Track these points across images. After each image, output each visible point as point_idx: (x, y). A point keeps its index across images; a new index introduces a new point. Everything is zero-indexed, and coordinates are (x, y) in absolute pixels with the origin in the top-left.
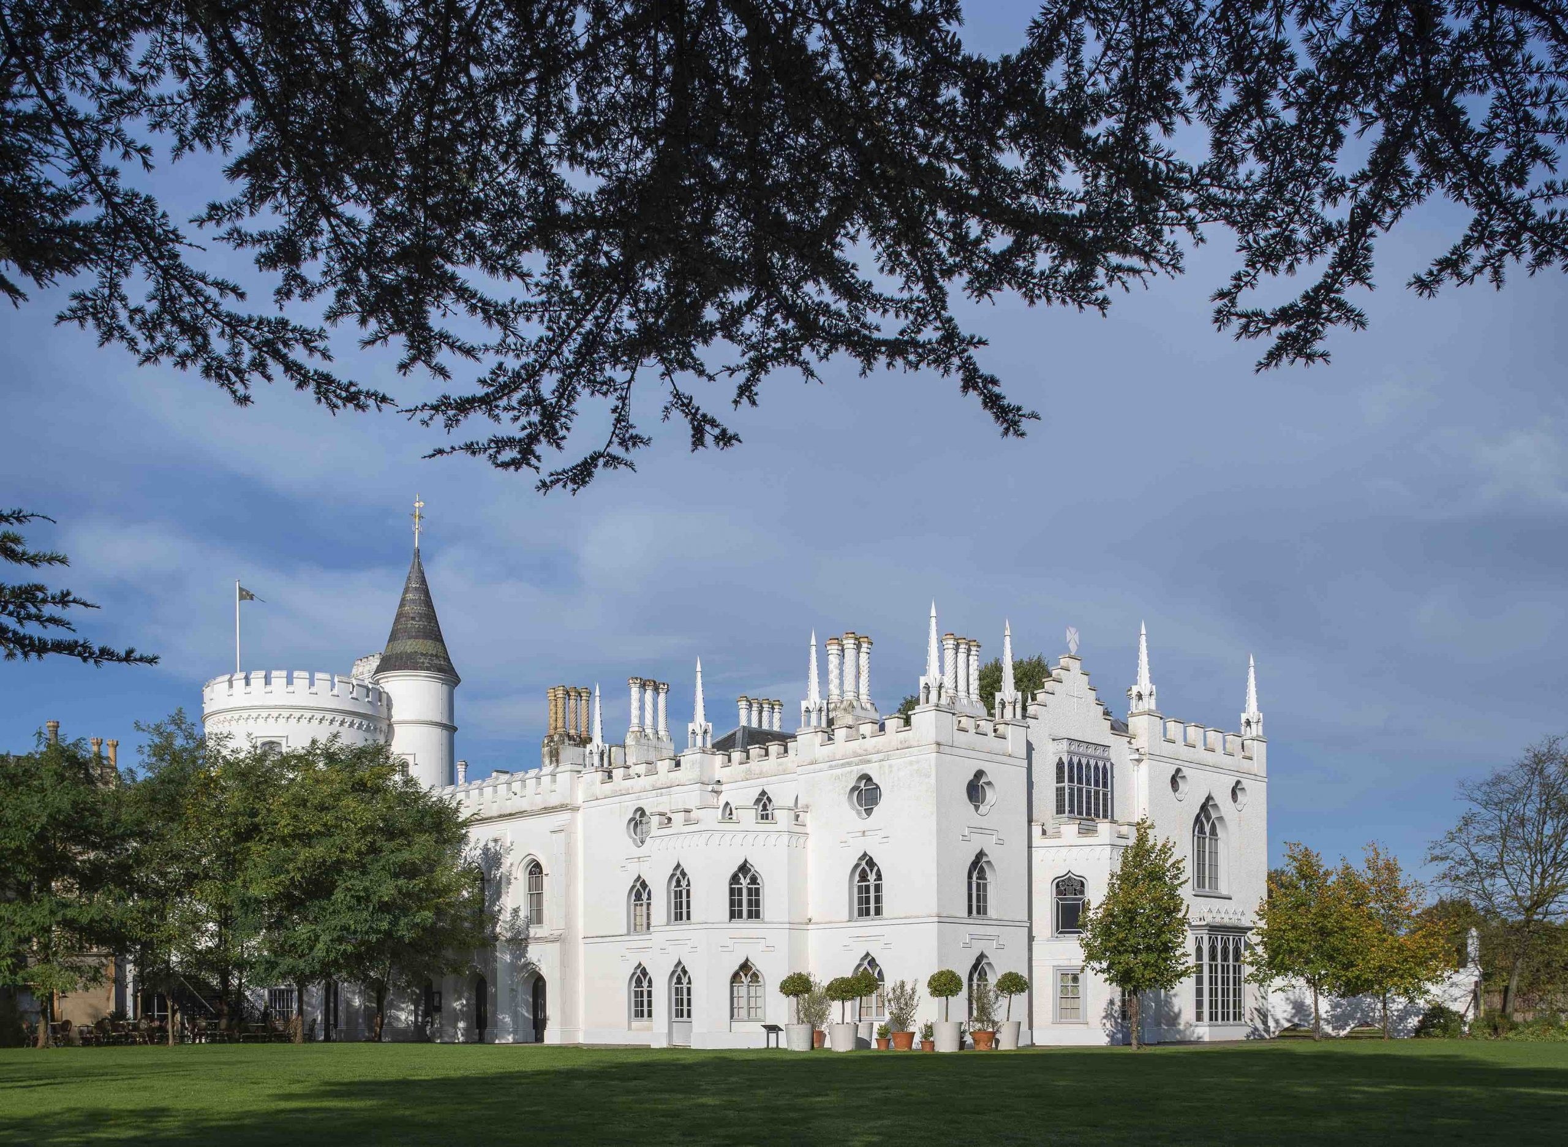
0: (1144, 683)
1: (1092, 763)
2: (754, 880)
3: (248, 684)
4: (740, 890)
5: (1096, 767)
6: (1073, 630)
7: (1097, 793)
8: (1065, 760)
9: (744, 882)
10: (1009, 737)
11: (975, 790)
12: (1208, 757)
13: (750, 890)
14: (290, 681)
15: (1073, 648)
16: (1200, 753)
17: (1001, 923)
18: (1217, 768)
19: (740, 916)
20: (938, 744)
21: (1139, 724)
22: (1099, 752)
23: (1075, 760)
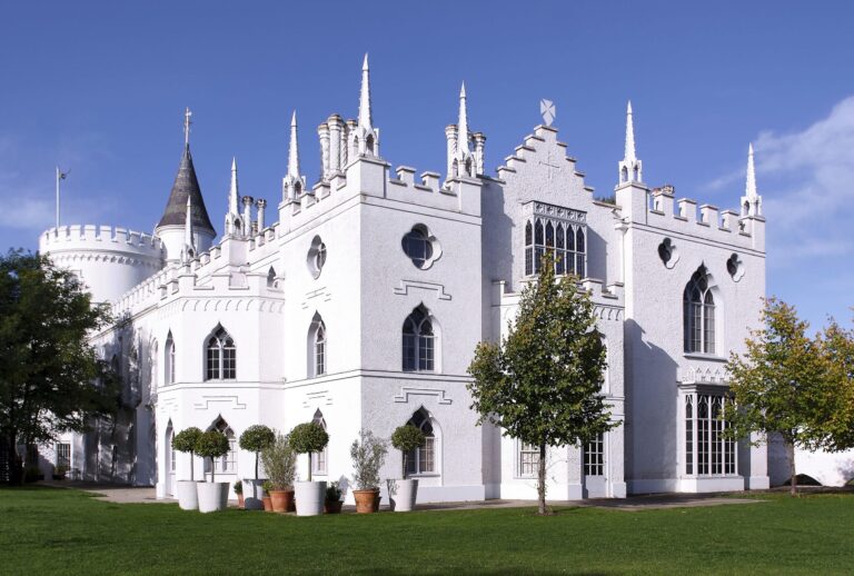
0: (630, 158)
1: (565, 227)
2: (230, 343)
3: (68, 234)
4: (217, 352)
5: (570, 230)
6: (548, 103)
7: (570, 256)
8: (533, 223)
9: (220, 345)
10: (459, 195)
11: (417, 244)
12: (702, 231)
13: (225, 352)
14: (98, 232)
15: (549, 120)
16: (692, 227)
17: (444, 378)
18: (710, 242)
19: (217, 376)
20: (364, 195)
21: (625, 196)
22: (574, 216)
23: (544, 223)
